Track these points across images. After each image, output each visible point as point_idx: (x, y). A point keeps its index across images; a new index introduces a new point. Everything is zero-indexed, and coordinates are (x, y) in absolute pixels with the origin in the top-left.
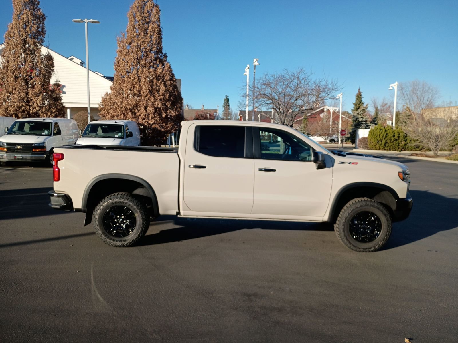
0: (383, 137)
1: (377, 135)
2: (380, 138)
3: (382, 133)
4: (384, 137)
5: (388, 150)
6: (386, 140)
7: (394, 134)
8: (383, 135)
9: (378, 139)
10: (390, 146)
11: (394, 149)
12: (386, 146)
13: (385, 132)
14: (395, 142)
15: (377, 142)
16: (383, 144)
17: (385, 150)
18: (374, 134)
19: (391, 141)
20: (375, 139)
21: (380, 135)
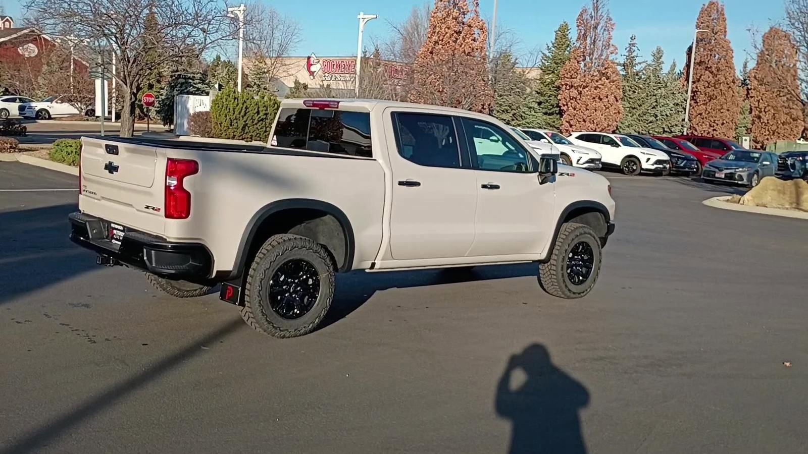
0: (240, 113)
1: (229, 109)
2: (235, 115)
3: (237, 105)
4: (242, 113)
5: (249, 139)
6: (245, 119)
7: (259, 108)
8: (240, 110)
9: (231, 117)
10: (251, 131)
11: (259, 139)
12: (245, 132)
13: (243, 104)
14: (259, 124)
15: (230, 123)
16: (241, 127)
17: (243, 139)
18: (223, 106)
19: (253, 122)
20: (226, 117)
21: (234, 109)
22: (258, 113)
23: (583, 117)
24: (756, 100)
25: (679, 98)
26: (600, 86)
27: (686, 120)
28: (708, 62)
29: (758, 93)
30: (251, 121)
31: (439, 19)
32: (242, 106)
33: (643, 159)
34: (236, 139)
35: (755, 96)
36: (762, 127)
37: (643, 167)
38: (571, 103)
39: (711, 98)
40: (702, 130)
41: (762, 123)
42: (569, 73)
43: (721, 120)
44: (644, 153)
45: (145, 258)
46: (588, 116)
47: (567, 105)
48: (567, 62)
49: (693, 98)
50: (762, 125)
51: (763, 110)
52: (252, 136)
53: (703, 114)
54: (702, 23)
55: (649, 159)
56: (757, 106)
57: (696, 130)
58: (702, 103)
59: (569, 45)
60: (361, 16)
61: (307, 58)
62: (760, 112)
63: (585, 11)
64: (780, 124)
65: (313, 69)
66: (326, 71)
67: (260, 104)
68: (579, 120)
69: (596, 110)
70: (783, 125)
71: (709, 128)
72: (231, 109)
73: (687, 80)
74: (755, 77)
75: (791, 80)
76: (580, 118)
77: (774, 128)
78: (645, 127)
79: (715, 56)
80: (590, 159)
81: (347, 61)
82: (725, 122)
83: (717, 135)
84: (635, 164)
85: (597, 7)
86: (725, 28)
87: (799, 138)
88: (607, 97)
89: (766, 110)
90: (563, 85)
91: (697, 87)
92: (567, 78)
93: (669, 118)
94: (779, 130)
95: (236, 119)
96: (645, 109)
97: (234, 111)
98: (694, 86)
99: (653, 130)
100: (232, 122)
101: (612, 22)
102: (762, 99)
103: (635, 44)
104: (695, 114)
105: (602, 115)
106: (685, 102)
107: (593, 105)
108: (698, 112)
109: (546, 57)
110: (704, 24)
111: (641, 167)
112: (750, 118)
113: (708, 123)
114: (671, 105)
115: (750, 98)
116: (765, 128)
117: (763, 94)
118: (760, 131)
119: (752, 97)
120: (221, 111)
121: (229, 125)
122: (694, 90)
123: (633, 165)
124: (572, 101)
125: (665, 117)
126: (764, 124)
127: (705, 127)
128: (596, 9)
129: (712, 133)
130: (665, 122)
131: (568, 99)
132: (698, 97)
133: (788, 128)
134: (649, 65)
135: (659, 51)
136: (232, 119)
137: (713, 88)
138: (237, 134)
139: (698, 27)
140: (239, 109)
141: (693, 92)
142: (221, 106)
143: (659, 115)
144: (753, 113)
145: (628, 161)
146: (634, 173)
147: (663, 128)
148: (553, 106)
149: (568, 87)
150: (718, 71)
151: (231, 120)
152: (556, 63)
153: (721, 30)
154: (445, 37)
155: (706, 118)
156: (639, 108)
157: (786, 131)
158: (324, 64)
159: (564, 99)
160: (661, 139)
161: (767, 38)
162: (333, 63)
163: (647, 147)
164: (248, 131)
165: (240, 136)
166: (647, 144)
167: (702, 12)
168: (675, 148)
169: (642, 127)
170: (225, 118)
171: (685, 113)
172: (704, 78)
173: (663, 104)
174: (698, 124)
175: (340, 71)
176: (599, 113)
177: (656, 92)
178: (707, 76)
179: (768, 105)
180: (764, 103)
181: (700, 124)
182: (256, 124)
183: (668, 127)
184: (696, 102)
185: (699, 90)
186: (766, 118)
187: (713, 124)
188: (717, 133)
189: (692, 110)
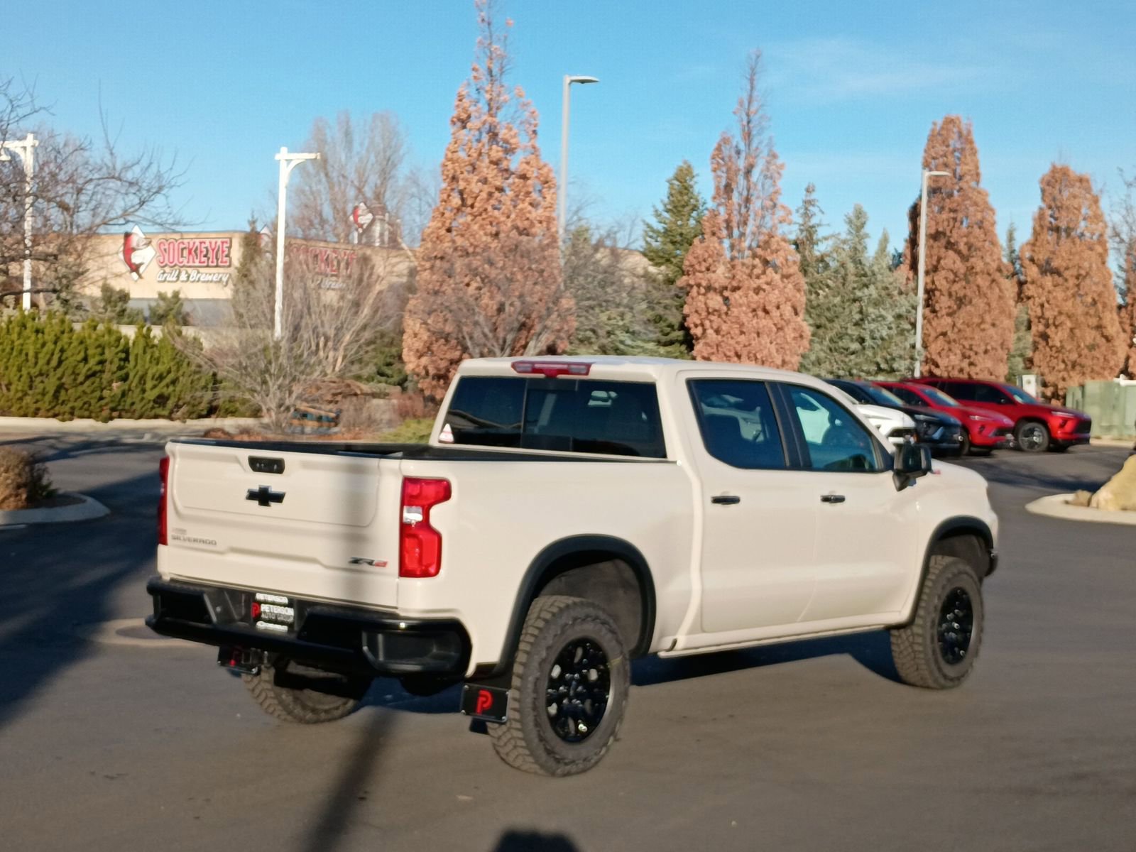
0: (48, 363)
1: (27, 355)
2: (38, 367)
4: (54, 362)
5: (67, 416)
6: (59, 375)
7: (86, 349)
8: (48, 356)
9: (30, 370)
10: (72, 399)
11: (87, 413)
12: (60, 401)
13: (55, 343)
14: (88, 383)
15: (28, 384)
16: (51, 390)
17: (55, 416)
18: (12, 349)
19: (75, 380)
20: (20, 370)
21: (36, 355)
22: (85, 360)
23: (735, 348)
24: (1036, 304)
25: (903, 305)
26: (765, 287)
27: (919, 345)
28: (951, 232)
29: (1040, 290)
30: (73, 377)
31: (463, 165)
32: (53, 346)
34: (41, 417)
35: (1036, 295)
36: (1051, 356)
38: (711, 321)
39: (961, 302)
40: (951, 365)
42: (703, 263)
43: (982, 344)
45: (365, 648)
46: (745, 346)
47: (702, 325)
48: (696, 241)
49: (928, 304)
50: (1051, 350)
51: (1051, 322)
52: (73, 408)
53: (949, 333)
54: (934, 158)
56: (1040, 314)
57: (937, 366)
58: (944, 311)
59: (695, 206)
60: (283, 154)
61: (123, 236)
62: (1047, 326)
63: (725, 141)
64: (1083, 349)
65: (136, 258)
66: (166, 262)
67: (88, 341)
68: (728, 354)
69: (758, 334)
70: (1090, 350)
71: (962, 361)
72: (31, 354)
73: (914, 266)
74: (1032, 260)
75: (1097, 264)
76: (730, 350)
77: (1074, 356)
78: (842, 361)
79: (962, 223)
81: (213, 241)
82: (989, 348)
83: (977, 374)
85: (749, 134)
86: (977, 168)
87: (1116, 374)
88: (778, 308)
89: (1057, 323)
90: (691, 286)
91: (933, 282)
92: (700, 272)
93: (886, 344)
94: (1083, 361)
95: (41, 374)
96: (841, 328)
97: (36, 357)
98: (929, 279)
99: (858, 367)
100: (32, 381)
101: (779, 162)
102: (1048, 302)
103: (814, 200)
104: (933, 334)
105: (771, 343)
106: (914, 311)
107: (751, 323)
108: (939, 330)
109: (653, 231)
110: (937, 161)
112: (1029, 338)
113: (958, 352)
114: (890, 318)
115: (1025, 300)
116: (1057, 358)
117: (1049, 292)
118: (1048, 363)
119: (1029, 298)
120: (9, 360)
121: (26, 388)
122: (929, 287)
124: (712, 318)
125: (879, 342)
126: (1054, 349)
127: (956, 360)
128: (748, 136)
129: (968, 369)
130: (880, 352)
131: (704, 314)
132: (937, 302)
133: (1098, 356)
134: (844, 242)
135: (859, 214)
136: (33, 375)
137: (964, 283)
138: (45, 405)
139: (926, 165)
140: (47, 353)
141: (927, 291)
142: (8, 350)
143: (867, 337)
144: (1034, 328)
147: (878, 365)
148: (671, 326)
149: (703, 290)
150: (969, 249)
151: (31, 378)
152: (673, 243)
153: (970, 171)
154: (479, 198)
155: (954, 341)
156: (829, 325)
157: (1095, 361)
158: (163, 248)
159: (696, 315)
160: (889, 387)
161: (1048, 184)
162: (182, 246)
163: (867, 402)
164: (66, 398)
165: (48, 411)
166: (867, 397)
167: (932, 138)
168: (916, 404)
169: (837, 363)
170: (19, 374)
171: (915, 333)
172: (946, 264)
173: (873, 316)
174: (939, 353)
175: (197, 261)
176: (765, 340)
177: (859, 294)
178: (951, 260)
179: (1060, 313)
180: (1052, 309)
181: (943, 353)
182: (82, 383)
183: (887, 361)
184: (934, 311)
185: (939, 287)
186: (1057, 337)
187: (968, 353)
188: (977, 369)
189: (928, 326)
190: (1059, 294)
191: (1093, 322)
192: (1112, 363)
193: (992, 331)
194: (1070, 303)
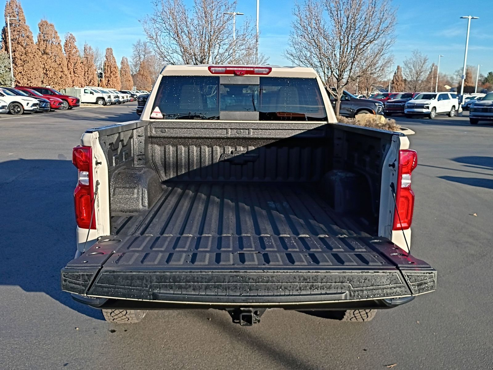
33: (24, 103)
37: (25, 109)
40: (24, 83)
41: (49, 78)
44: (24, 100)
49: (14, 62)
51: (48, 69)
53: (22, 72)
55: (28, 103)
56: (44, 67)
57: (19, 83)
58: (20, 65)
62: (46, 71)
71: (28, 81)
73: (7, 50)
77: (56, 80)
79: (22, 36)
80: (2, 106)
82: (36, 77)
84: (19, 107)
86: (24, 18)
89: (50, 70)
91: (15, 55)
94: (59, 82)
98: (13, 54)
104: (17, 73)
106: (10, 65)
108: (19, 71)
111: (24, 109)
113: (26, 78)
117: (46, 60)
122: (13, 57)
123: (18, 108)
127: (26, 81)
129: (29, 84)
132: (17, 62)
137: (25, 56)
145: (14, 106)
146: (19, 113)
155: (24, 75)
171: (11, 72)
172: (18, 49)
178: (20, 48)
179: (50, 67)
181: (21, 79)
183: (3, 81)
184: (16, 65)
185: (17, 57)
186: (51, 74)
187: (30, 79)
188: (33, 84)
189: (15, 70)
190: (49, 60)
191: (61, 70)
192: (67, 83)
193: (36, 72)
194: (53, 64)
